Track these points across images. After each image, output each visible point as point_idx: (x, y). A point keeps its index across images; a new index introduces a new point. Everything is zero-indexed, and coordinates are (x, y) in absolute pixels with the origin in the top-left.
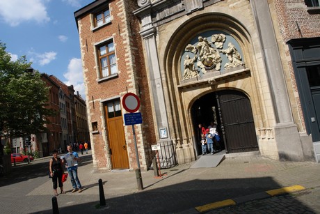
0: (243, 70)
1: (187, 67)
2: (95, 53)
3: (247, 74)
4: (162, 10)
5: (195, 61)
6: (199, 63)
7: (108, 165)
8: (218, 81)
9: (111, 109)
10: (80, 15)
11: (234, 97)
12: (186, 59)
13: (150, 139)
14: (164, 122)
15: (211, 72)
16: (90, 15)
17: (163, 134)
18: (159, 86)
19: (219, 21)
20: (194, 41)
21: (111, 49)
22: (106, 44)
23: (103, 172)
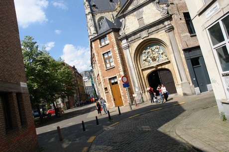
0: (167, 61)
1: (144, 60)
2: (102, 57)
3: (169, 62)
4: (131, 37)
5: (148, 57)
6: (149, 58)
7: (114, 106)
8: (158, 66)
9: (113, 81)
10: (93, 40)
11: (165, 72)
12: (143, 57)
13: (131, 93)
14: (137, 85)
15: (154, 62)
16: (98, 40)
17: (137, 90)
18: (133, 70)
19: (156, 41)
20: (146, 49)
21: (109, 55)
22: (107, 53)
23: (112, 108)
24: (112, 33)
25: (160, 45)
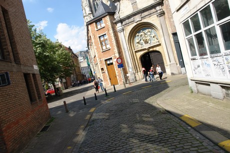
0: (158, 43)
1: (137, 43)
2: (99, 40)
3: (160, 45)
4: (125, 20)
5: (140, 40)
6: (142, 41)
7: (110, 84)
8: (150, 48)
9: (108, 62)
10: (89, 23)
11: (157, 53)
12: (137, 40)
13: (125, 72)
14: (130, 65)
15: (147, 44)
16: (94, 23)
17: (131, 70)
18: (127, 52)
20: (139, 32)
21: (105, 38)
22: (103, 35)
23: (108, 87)
24: (108, 17)
25: (152, 29)
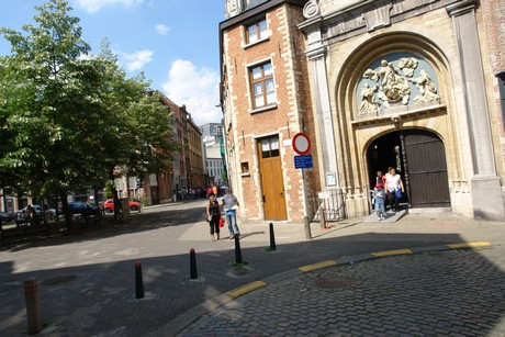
0: (437, 106)
1: (365, 98)
2: (246, 77)
3: (443, 111)
4: (335, 24)
5: (376, 91)
6: (381, 94)
7: (261, 215)
8: (404, 118)
9: (266, 148)
10: (227, 27)
11: (424, 139)
12: (364, 88)
13: (313, 187)
14: (333, 166)
15: (396, 106)
16: (241, 28)
17: (331, 180)
18: (327, 122)
19: (411, 41)
20: (375, 64)
21: (267, 72)
22: (261, 65)
23: (254, 222)
24: (284, 9)
25: (421, 56)
